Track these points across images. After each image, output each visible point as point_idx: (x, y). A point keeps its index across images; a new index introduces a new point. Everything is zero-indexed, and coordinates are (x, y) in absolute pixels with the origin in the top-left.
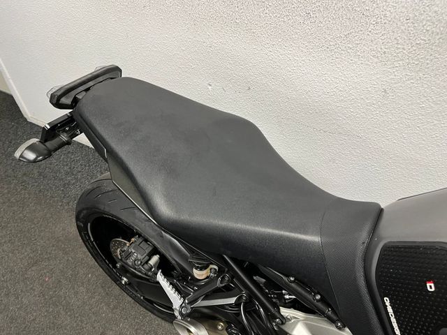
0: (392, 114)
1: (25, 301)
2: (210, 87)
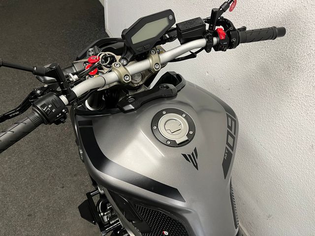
0: (309, 163)
1: (49, 133)
2: (207, 74)
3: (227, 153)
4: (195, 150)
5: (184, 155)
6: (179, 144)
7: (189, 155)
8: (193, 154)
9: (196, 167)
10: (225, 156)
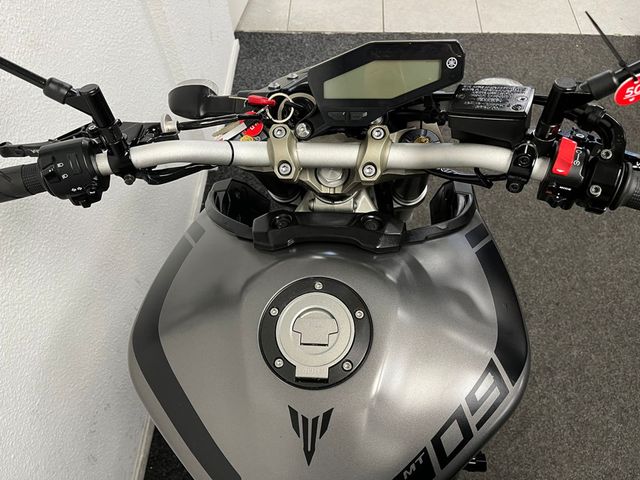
3: (417, 464)
4: (327, 415)
5: (293, 413)
6: (298, 379)
7: (305, 420)
8: (315, 420)
9: (309, 455)
10: (408, 468)
